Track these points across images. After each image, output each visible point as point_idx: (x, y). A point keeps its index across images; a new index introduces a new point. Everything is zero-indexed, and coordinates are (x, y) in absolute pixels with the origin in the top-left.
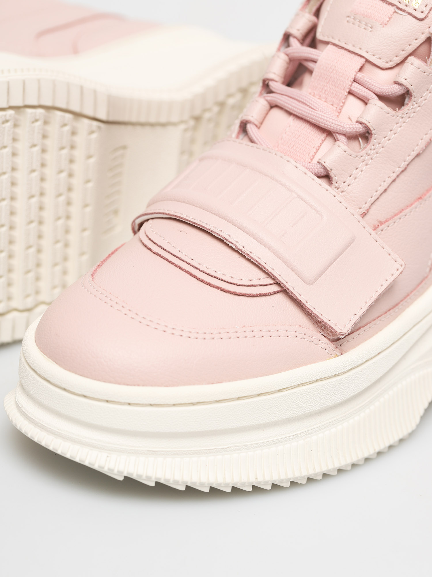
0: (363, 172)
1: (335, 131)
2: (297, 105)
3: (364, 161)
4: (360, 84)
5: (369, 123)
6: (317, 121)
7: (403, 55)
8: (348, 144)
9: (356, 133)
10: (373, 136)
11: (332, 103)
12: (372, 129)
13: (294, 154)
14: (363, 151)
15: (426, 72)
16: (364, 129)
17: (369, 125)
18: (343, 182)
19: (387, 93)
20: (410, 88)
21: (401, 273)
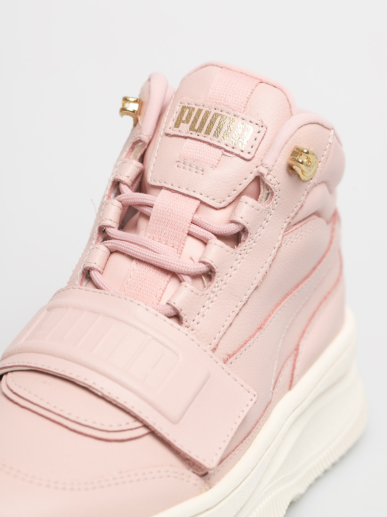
0: (209, 309)
1: (180, 272)
2: (140, 249)
3: (210, 298)
4: (197, 225)
5: (212, 262)
6: (162, 264)
7: (235, 194)
8: (193, 284)
9: (200, 273)
10: (217, 274)
11: (172, 245)
12: (215, 268)
13: (142, 297)
14: (208, 289)
15: (259, 209)
16: (207, 268)
17: (212, 264)
18: (193, 320)
19: (225, 232)
20: (247, 226)
21: (255, 403)
